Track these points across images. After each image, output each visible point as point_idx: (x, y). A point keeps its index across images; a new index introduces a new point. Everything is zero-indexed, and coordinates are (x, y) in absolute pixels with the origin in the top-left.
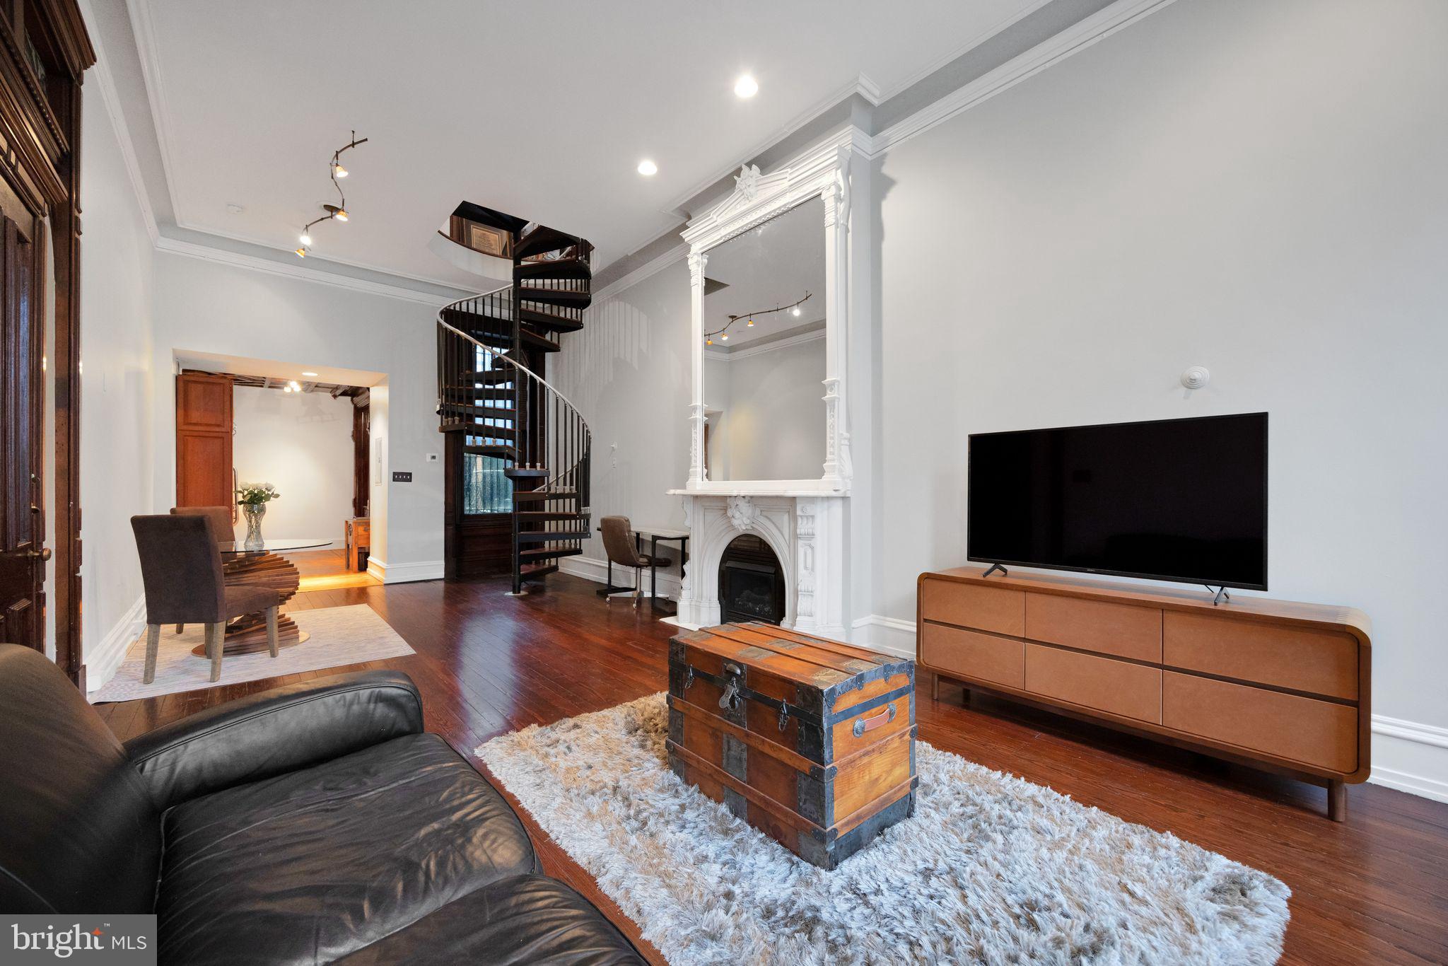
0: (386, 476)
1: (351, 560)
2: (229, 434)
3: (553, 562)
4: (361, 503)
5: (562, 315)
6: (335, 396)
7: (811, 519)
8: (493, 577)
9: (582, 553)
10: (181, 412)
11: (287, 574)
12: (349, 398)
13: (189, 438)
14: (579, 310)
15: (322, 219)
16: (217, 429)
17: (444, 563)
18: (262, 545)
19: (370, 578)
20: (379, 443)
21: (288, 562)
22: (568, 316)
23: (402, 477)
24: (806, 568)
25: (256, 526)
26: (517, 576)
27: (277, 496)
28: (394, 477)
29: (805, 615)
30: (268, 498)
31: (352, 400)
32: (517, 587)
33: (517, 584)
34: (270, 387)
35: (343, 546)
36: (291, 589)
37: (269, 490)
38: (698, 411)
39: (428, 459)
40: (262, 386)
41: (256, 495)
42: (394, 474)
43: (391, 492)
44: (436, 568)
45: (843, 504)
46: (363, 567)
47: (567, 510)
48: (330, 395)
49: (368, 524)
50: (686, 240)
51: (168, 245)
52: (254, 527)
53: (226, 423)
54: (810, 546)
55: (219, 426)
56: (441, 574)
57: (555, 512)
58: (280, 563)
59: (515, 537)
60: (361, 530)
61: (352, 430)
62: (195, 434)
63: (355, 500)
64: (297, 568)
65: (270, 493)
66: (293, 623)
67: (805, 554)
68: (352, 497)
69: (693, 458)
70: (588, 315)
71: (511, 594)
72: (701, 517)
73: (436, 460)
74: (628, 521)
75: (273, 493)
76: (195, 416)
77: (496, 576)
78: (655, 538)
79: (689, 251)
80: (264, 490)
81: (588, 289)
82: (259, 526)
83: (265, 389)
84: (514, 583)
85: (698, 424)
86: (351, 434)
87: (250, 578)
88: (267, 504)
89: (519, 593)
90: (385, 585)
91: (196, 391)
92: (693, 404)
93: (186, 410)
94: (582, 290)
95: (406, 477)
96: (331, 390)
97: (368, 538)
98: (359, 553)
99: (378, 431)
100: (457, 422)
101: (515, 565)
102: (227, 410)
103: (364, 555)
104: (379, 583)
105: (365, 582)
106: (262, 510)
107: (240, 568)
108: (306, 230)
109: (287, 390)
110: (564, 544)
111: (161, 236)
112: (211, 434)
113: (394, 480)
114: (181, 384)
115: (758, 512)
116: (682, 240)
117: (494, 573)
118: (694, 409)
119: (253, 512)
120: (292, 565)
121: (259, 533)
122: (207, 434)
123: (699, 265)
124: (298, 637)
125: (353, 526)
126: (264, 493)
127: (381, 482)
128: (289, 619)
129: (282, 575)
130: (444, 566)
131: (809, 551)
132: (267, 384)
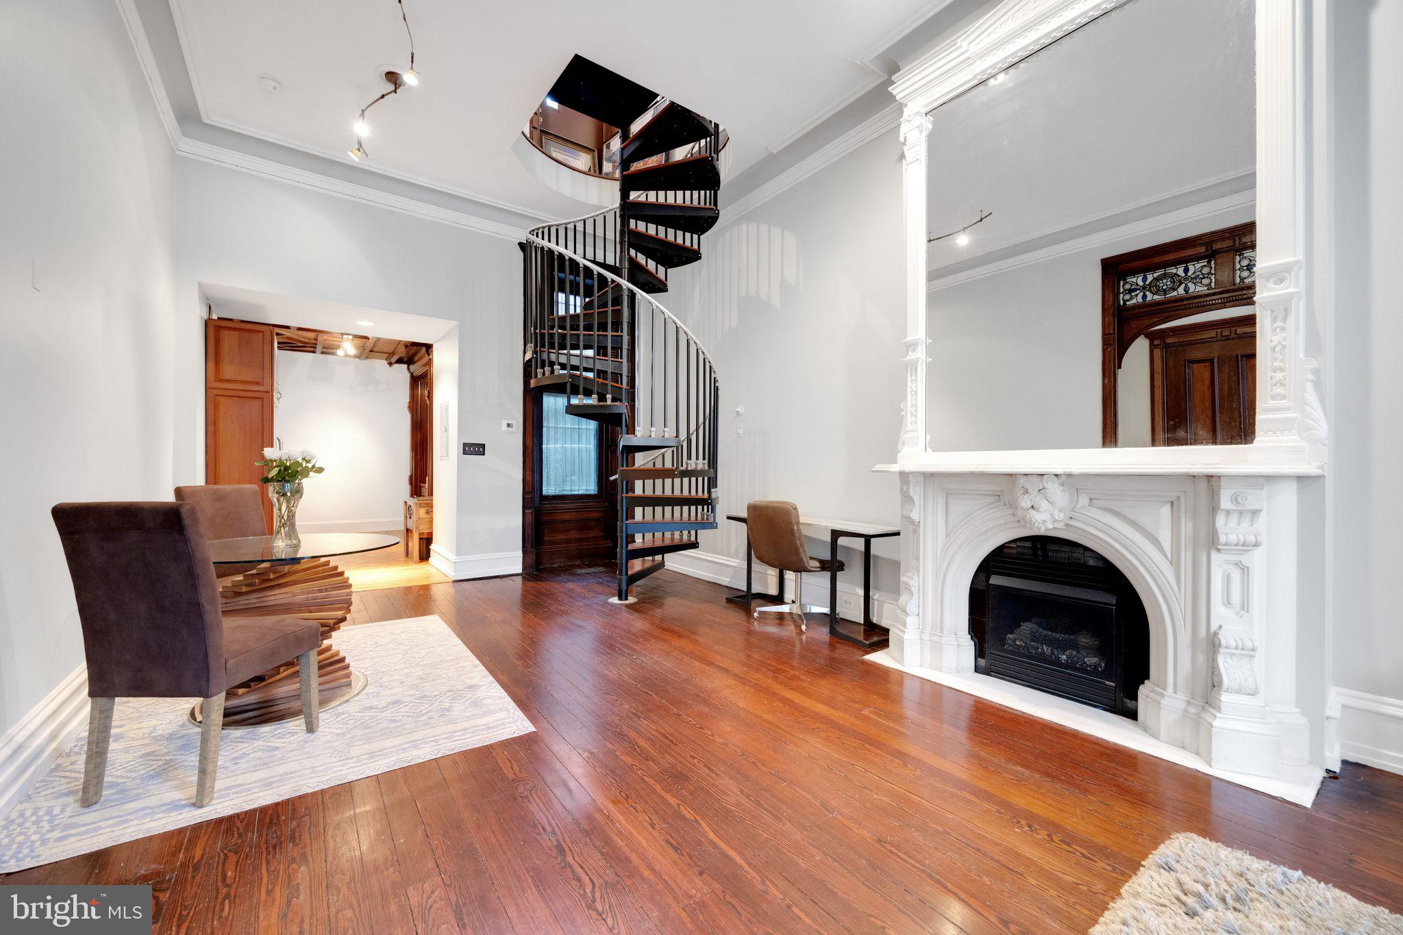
0: (455, 448)
1: (410, 544)
2: (270, 393)
3: (658, 558)
4: (420, 479)
5: (680, 241)
6: (390, 364)
7: (1249, 516)
8: (579, 571)
9: (698, 547)
10: (211, 365)
11: (334, 589)
12: (405, 366)
13: (221, 398)
14: (695, 237)
15: (383, 96)
16: (255, 388)
17: (522, 555)
18: (297, 547)
19: (433, 571)
20: (446, 409)
21: (336, 568)
22: (688, 244)
23: (474, 449)
24: (1228, 602)
25: (288, 516)
26: (624, 578)
27: (320, 470)
28: (464, 450)
29: (1239, 692)
30: (305, 473)
31: (408, 368)
32: (624, 592)
33: (624, 588)
34: (322, 353)
35: (403, 528)
36: (339, 614)
37: (308, 462)
38: (919, 348)
39: (504, 427)
40: (314, 352)
41: (286, 468)
42: (465, 445)
43: (461, 467)
44: (512, 561)
45: (1299, 489)
46: (425, 556)
47: (686, 493)
48: (385, 362)
49: (429, 507)
50: (898, 98)
51: (191, 147)
52: (285, 518)
53: (267, 380)
54: (1238, 565)
55: (257, 383)
56: (518, 568)
57: (671, 494)
58: (324, 571)
59: (622, 526)
60: (422, 511)
61: (408, 400)
62: (229, 393)
63: (411, 477)
64: (348, 579)
65: (310, 466)
66: (343, 660)
67: (1228, 579)
68: (409, 474)
69: (909, 419)
70: (707, 242)
71: (615, 600)
72: (941, 506)
73: (514, 429)
74: (795, 509)
75: (314, 466)
76: (229, 371)
77: (583, 571)
78: (836, 534)
79: (901, 113)
80: (300, 460)
81: (716, 204)
82: (293, 516)
83: (317, 356)
84: (620, 584)
85: (919, 368)
86: (407, 405)
87: (277, 597)
88: (305, 482)
89: (626, 599)
90: (454, 581)
91: (229, 340)
92: (909, 338)
93: (217, 362)
94: (705, 204)
95: (479, 449)
96: (387, 355)
97: (431, 522)
98: (420, 539)
99: (445, 396)
100: (547, 374)
101: (622, 564)
102: (267, 365)
103: (427, 541)
104: (447, 580)
105: (428, 577)
106: (298, 492)
107: (260, 584)
108: (362, 117)
109: (340, 352)
110: (682, 536)
111: (184, 135)
112: (249, 394)
113: (465, 453)
114: (211, 330)
115: (1083, 500)
116: (892, 98)
117: (580, 567)
118: (912, 346)
119: (284, 495)
120: (342, 574)
121: (293, 525)
122: (242, 394)
123: (921, 132)
124: (349, 685)
125: (413, 507)
126: (301, 465)
127: (448, 456)
128: (337, 653)
129: (326, 590)
130: (521, 559)
131: (1236, 575)
132: (319, 348)
